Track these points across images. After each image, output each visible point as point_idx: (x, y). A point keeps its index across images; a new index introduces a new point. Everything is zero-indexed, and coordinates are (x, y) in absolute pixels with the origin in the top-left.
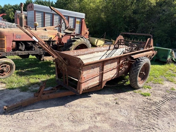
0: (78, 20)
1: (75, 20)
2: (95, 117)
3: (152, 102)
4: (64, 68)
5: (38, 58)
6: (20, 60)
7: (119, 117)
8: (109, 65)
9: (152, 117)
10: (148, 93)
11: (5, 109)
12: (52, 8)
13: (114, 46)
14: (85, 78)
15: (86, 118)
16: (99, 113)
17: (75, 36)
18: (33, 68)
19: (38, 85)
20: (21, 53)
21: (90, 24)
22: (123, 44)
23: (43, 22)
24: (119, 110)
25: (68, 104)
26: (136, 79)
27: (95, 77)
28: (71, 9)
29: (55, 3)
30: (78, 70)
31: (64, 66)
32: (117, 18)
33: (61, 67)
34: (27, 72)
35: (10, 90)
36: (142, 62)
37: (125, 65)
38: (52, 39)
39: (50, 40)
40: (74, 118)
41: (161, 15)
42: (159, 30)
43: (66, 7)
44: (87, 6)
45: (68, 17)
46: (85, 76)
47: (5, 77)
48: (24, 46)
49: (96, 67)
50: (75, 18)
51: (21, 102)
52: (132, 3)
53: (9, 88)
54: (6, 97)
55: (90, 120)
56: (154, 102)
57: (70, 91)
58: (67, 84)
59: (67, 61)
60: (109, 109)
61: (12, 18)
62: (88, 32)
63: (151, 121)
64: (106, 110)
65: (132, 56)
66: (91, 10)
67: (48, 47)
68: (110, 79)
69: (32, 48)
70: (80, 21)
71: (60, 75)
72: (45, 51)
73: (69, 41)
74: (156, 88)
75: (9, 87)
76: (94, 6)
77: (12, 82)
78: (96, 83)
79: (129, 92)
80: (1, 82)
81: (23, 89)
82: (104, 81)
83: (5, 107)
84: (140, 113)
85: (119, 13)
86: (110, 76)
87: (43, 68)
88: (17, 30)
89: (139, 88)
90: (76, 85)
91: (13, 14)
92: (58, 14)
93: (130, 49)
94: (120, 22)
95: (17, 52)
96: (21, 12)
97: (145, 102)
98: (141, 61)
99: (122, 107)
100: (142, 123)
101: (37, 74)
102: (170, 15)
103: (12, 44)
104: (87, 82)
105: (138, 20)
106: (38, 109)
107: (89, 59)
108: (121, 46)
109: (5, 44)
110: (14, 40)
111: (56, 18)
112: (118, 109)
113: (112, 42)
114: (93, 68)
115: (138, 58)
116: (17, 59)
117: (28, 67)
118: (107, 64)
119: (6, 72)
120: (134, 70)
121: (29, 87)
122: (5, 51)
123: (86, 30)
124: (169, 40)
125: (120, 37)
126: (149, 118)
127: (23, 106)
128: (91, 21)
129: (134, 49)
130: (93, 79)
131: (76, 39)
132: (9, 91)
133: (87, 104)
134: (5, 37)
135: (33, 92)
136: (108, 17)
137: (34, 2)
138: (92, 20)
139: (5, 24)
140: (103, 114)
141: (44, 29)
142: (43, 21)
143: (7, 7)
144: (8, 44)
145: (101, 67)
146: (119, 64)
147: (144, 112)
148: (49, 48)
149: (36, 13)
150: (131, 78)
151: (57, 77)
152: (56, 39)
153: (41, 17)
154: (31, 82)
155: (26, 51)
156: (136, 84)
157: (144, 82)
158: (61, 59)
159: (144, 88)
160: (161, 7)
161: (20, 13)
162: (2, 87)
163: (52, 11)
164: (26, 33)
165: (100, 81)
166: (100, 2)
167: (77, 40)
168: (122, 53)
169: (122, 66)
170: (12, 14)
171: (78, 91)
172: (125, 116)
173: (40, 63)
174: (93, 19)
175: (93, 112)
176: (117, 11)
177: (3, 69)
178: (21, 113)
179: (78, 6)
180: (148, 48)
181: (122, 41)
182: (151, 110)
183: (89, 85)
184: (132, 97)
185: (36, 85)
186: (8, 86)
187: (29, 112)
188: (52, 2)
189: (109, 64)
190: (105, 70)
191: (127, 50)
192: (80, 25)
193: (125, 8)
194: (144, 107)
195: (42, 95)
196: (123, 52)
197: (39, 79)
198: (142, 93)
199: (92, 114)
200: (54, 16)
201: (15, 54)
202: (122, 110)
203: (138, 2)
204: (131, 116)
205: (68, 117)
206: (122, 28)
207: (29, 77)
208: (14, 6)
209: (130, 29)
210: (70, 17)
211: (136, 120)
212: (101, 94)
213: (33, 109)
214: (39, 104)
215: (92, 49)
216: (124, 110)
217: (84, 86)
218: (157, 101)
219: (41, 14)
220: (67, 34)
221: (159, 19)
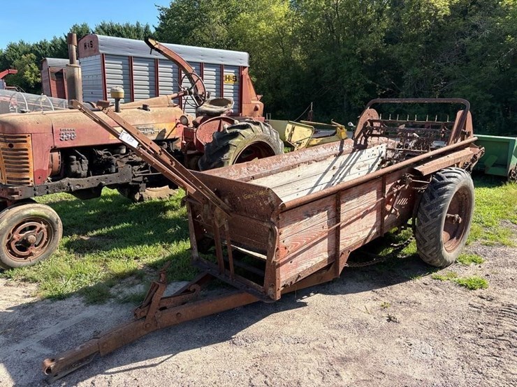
0: (229, 73)
1: (222, 72)
2: (335, 373)
3: (498, 305)
4: (219, 222)
5: (126, 192)
6: (72, 203)
7: (408, 366)
8: (353, 201)
9: (513, 358)
10: (480, 279)
11: (49, 370)
12: (153, 42)
13: (353, 141)
14: (289, 249)
15: (306, 379)
16: (343, 358)
17: (236, 121)
18: (115, 226)
19: (136, 278)
20: (78, 185)
21: (264, 82)
22: (379, 133)
23: (128, 86)
24: (402, 341)
25: (240, 334)
26: (436, 237)
27: (315, 241)
28: (204, 43)
29: (156, 28)
30: (265, 224)
31: (218, 216)
32: (340, 58)
33: (209, 218)
34: (97, 241)
35: (52, 302)
36: (451, 183)
37: (398, 197)
38: (167, 134)
39: (160, 138)
40: (267, 380)
41: (468, 39)
42: (465, 83)
43: (190, 39)
44: (250, 31)
45: (201, 66)
46: (288, 242)
47: (33, 262)
48: (85, 162)
49: (319, 211)
50: (220, 68)
51: (97, 340)
52: (380, 12)
53: (49, 297)
54: (44, 326)
55: (320, 382)
56: (503, 305)
57: (242, 293)
58: (229, 269)
59: (226, 200)
60: (372, 340)
61: (32, 82)
62: (260, 105)
63: (513, 372)
64: (363, 346)
65: (416, 168)
66: (262, 40)
67: (170, 163)
68: (360, 246)
69: (110, 167)
70: (234, 75)
71: (204, 244)
72: (148, 172)
73: (217, 136)
74: (498, 260)
75: (48, 293)
76: (270, 30)
77: (56, 276)
78: (321, 259)
79: (420, 280)
80: (23, 277)
81: (95, 295)
82: (342, 253)
83: (48, 363)
84: (471, 346)
85: (345, 46)
86: (359, 234)
87: (145, 222)
88: (61, 116)
89: (446, 264)
90: (260, 272)
91: (35, 69)
92: (171, 60)
93: (399, 146)
94: (350, 71)
95: (65, 181)
96: (72, 62)
97: (476, 309)
98: (447, 180)
99: (410, 331)
100: (486, 379)
101: (130, 244)
102: (496, 38)
103: (49, 160)
104: (294, 261)
105: (403, 61)
106: (151, 358)
107: (284, 187)
108: (375, 139)
109: (30, 160)
110: (55, 147)
111: (166, 72)
112: (398, 340)
113: (335, 128)
114: (310, 216)
115: (434, 173)
116: (62, 202)
117: (97, 222)
118: (348, 200)
119: (36, 246)
120: (429, 209)
121: (111, 286)
122: (29, 183)
123: (253, 101)
124: (499, 111)
125: (370, 114)
126: (502, 360)
127: (102, 354)
128: (264, 74)
129: (411, 144)
130: (309, 251)
131: (238, 130)
132: (50, 306)
133: (299, 331)
134: (29, 139)
135: (126, 301)
136: (312, 57)
137: (94, 30)
138: (266, 69)
139: (20, 99)
140: (357, 359)
141: (141, 107)
142: (127, 82)
143: (17, 50)
144: (40, 161)
145: (330, 208)
146: (384, 197)
147: (483, 342)
148: (172, 164)
149: (105, 61)
150: (421, 236)
151: (196, 250)
152: (178, 133)
153: (121, 72)
154: (115, 270)
155: (92, 177)
156: (439, 251)
157: (461, 245)
158: (209, 194)
159: (460, 263)
160: (464, 19)
161: (67, 65)
162: (28, 294)
163: (154, 51)
164: (101, 123)
165: (332, 253)
166: (286, 15)
167: (242, 132)
168: (378, 159)
169: (391, 200)
170: (32, 69)
171: (270, 291)
172: (427, 362)
173: (132, 207)
174: (271, 66)
175: (324, 355)
176: (338, 38)
177: (27, 239)
178: (99, 376)
179: (223, 32)
180: (459, 140)
181: (376, 124)
182: (501, 332)
183: (300, 269)
184: (431, 297)
185: (129, 279)
186: (46, 289)
187: (123, 371)
188: (147, 27)
189: (355, 198)
190: (343, 217)
191: (393, 150)
192: (237, 87)
193: (361, 29)
194: (479, 326)
195: (159, 311)
196: (382, 158)
197: (136, 258)
198: (461, 278)
199: (322, 363)
200: (159, 65)
201: (61, 188)
202: (412, 341)
203: (398, 8)
204: (446, 360)
205: (251, 379)
206: (355, 85)
207: (105, 255)
208: (37, 45)
209: (380, 88)
210: (206, 67)
211: (466, 370)
212: (335, 293)
213: (135, 360)
214: (150, 342)
215: (291, 156)
216: (419, 342)
217: (286, 275)
218: (511, 302)
219: (121, 62)
220: (209, 115)
221: (464, 51)
